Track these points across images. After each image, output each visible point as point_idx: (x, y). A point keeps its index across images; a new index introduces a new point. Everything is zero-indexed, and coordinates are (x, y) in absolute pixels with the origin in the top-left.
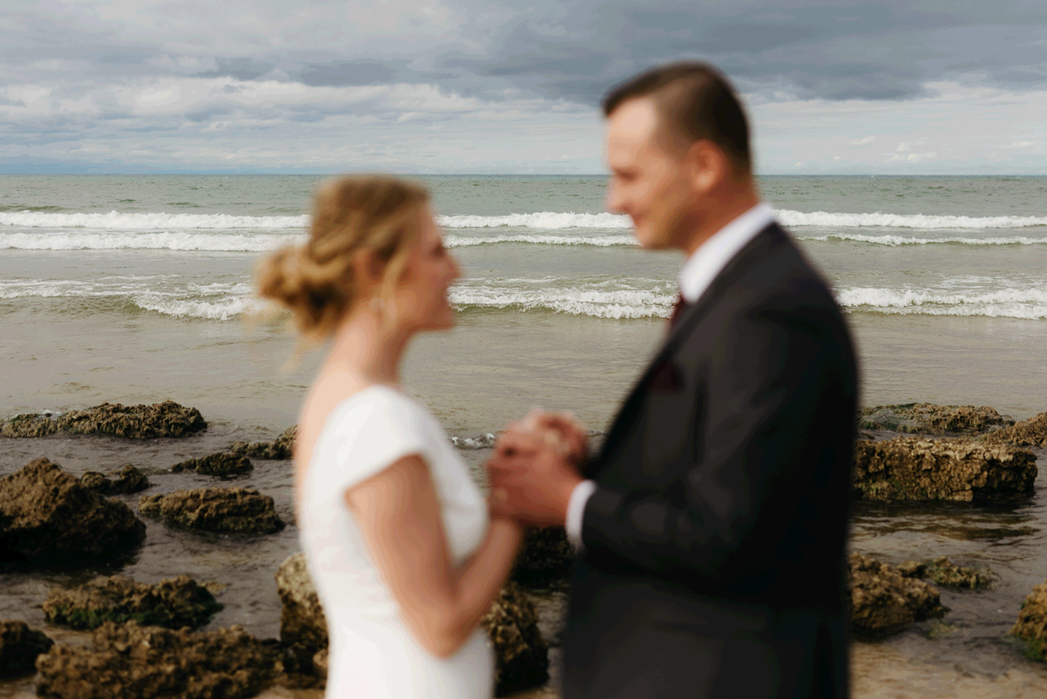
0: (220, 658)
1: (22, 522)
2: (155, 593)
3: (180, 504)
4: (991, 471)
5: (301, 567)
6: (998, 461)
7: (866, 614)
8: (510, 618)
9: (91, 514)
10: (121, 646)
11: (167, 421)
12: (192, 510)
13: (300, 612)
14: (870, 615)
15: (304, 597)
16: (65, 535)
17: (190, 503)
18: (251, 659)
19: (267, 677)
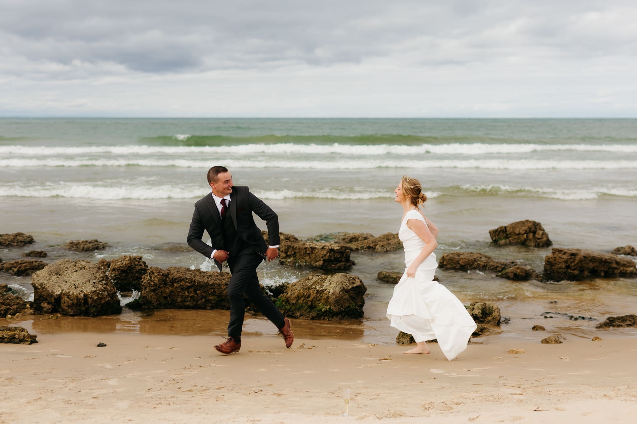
0: (8, 301)
3: (12, 265)
4: (331, 253)
5: (39, 274)
6: (334, 249)
8: (104, 290)
11: (17, 240)
12: (15, 267)
13: (38, 291)
15: (39, 285)
17: (15, 265)
18: (18, 303)
19: (23, 308)
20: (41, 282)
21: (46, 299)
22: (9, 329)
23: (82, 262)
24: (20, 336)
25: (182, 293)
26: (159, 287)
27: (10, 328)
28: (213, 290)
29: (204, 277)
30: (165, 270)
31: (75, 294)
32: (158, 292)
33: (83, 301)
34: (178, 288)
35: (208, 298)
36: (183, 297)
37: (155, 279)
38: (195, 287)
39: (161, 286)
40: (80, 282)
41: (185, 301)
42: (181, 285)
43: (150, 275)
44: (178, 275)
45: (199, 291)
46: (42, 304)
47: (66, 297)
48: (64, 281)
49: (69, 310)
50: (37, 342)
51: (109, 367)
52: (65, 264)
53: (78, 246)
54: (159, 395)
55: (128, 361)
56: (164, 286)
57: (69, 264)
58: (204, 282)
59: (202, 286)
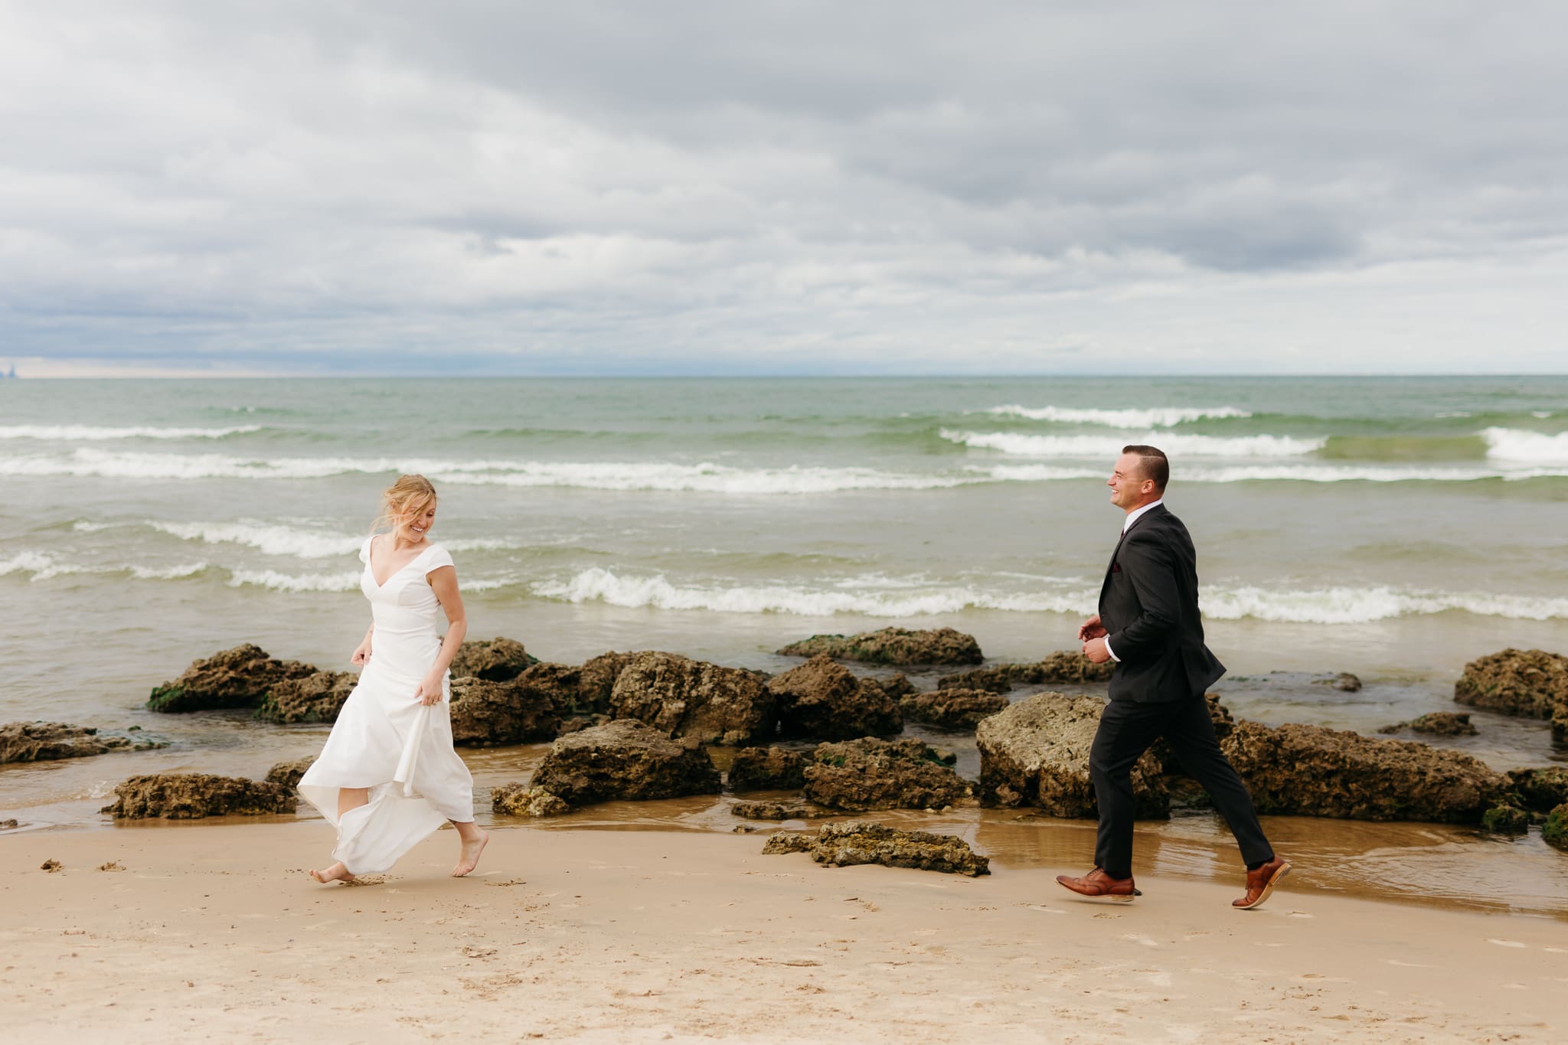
0: (928, 778)
1: (804, 700)
2: (894, 748)
5: (993, 723)
7: (1435, 791)
9: (857, 697)
10: (860, 766)
11: (944, 645)
12: (940, 705)
13: (990, 759)
14: (1439, 790)
15: (992, 746)
16: (837, 711)
17: (940, 699)
18: (949, 783)
19: (959, 796)
20: (997, 739)
21: (1007, 780)
22: (931, 840)
23: (1086, 700)
24: (954, 856)
25: (1313, 785)
26: (1260, 768)
27: (932, 837)
28: (1387, 784)
29: (1366, 751)
30: (1274, 729)
31: (1071, 771)
32: (1258, 780)
33: (1087, 790)
34: (1304, 772)
35: (1375, 801)
36: (1317, 795)
37: (1251, 749)
38: (1346, 773)
39: (1265, 766)
40: (1081, 745)
41: (1319, 806)
42: (1311, 767)
43: (1238, 739)
44: (1305, 742)
45: (1354, 785)
46: (998, 789)
47: (1051, 776)
48: (1046, 741)
49: (1057, 807)
50: (989, 873)
51: (1151, 943)
52: (1048, 703)
53: (1074, 664)
54: (1270, 1020)
55: (1192, 934)
56: (1272, 766)
57: (1058, 703)
58: (1367, 763)
59: (1361, 773)
